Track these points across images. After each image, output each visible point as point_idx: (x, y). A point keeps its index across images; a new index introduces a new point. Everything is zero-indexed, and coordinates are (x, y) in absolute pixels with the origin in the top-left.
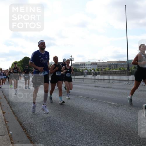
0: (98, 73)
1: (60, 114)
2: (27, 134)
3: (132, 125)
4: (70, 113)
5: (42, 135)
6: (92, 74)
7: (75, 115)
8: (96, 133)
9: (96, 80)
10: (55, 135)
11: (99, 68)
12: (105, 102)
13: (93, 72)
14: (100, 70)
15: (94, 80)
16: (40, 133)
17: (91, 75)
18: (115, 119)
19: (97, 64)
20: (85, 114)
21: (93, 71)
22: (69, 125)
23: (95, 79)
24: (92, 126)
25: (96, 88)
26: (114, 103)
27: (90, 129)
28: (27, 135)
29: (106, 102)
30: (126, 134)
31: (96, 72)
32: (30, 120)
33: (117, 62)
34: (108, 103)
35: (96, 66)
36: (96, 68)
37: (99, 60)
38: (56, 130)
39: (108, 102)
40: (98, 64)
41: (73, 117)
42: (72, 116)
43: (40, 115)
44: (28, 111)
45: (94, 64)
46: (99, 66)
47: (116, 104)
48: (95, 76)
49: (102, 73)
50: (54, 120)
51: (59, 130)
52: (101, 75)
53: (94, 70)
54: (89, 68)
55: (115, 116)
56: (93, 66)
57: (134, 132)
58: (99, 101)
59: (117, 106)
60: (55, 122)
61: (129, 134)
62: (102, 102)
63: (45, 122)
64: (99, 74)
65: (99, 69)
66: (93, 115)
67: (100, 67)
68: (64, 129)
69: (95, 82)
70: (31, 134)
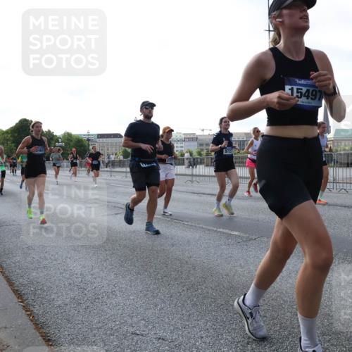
0: (199, 160)
1: (108, 259)
2: (26, 308)
3: (280, 285)
4: (131, 257)
5: (62, 311)
6: (186, 162)
7: (144, 262)
8: (195, 305)
9: (195, 178)
10: (94, 311)
11: (202, 147)
12: (215, 229)
13: (187, 159)
14: (204, 153)
15: (190, 178)
16: (59, 306)
17: (183, 164)
18: (240, 270)
19: (197, 138)
20: (168, 258)
21: (187, 155)
22: (131, 286)
23: (192, 175)
24: (185, 289)
25: (196, 197)
26: (237, 233)
27: (181, 295)
28: (27, 311)
29: (218, 230)
30: (266, 307)
31: (194, 159)
32: (34, 274)
33: (246, 134)
34: (224, 233)
35: (196, 143)
36: (194, 147)
37: (203, 130)
38: (99, 298)
39: (224, 231)
40: (199, 138)
41: (140, 267)
42: (137, 265)
43: (59, 262)
44: (30, 252)
45: (191, 138)
46: (201, 145)
47: (242, 234)
48: (193, 167)
49: (210, 159)
50: (92, 274)
51: (106, 297)
52: (207, 165)
53: (191, 154)
54: (179, 149)
55: (240, 265)
56: (187, 144)
57: (285, 301)
58: (202, 228)
59: (244, 239)
60: (95, 278)
61: (272, 307)
62: (209, 230)
63: (71, 279)
64: (201, 163)
65: (202, 150)
66: (187, 262)
67: (204, 147)
68: (116, 295)
69: (192, 182)
70: (37, 309)
